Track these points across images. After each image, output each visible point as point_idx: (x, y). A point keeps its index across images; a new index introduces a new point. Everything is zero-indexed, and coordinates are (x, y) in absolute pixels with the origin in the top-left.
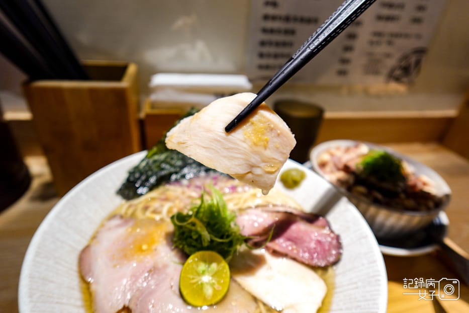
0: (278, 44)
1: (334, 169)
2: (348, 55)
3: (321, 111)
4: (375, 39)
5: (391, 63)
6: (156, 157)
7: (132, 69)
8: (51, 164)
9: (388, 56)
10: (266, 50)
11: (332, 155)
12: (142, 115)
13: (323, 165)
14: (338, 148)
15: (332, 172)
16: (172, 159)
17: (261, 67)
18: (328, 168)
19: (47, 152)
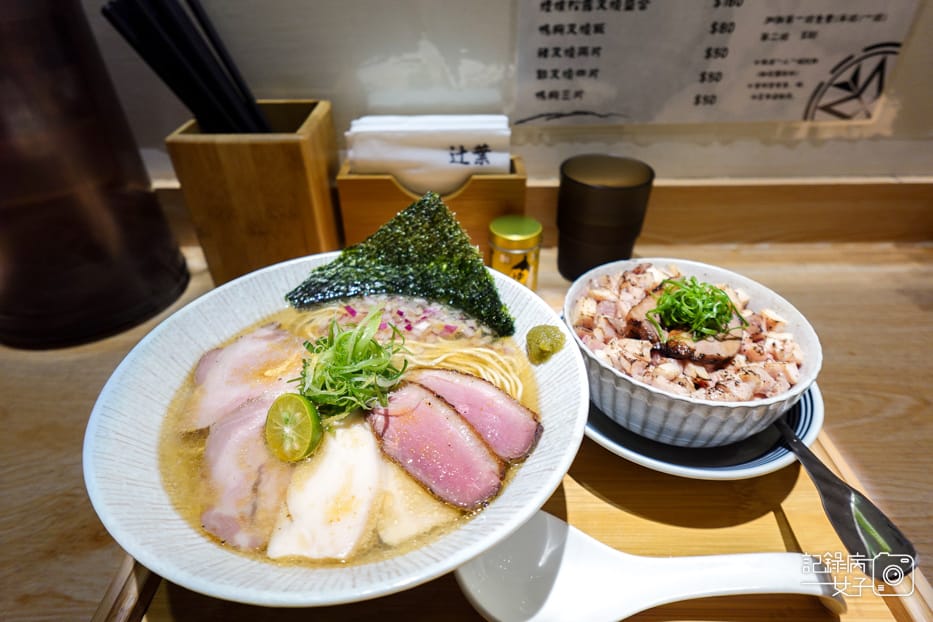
0: (570, 52)
3: (651, 177)
4: (774, 29)
5: (816, 75)
7: (321, 110)
9: (805, 61)
10: (549, 64)
17: (541, 95)
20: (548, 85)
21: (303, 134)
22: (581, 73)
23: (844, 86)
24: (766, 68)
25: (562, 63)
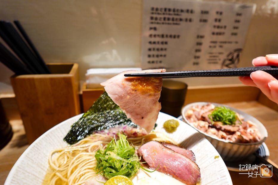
0: (158, 50)
1: (196, 119)
2: (198, 54)
3: (186, 86)
4: (212, 45)
5: (223, 57)
6: (89, 117)
7: (75, 66)
8: (24, 124)
9: (221, 53)
10: (152, 53)
11: (194, 111)
12: (81, 93)
13: (189, 117)
14: (197, 107)
15: (195, 121)
16: (99, 117)
17: (149, 62)
18: (192, 119)
19: (23, 117)
20: (151, 59)
21: (71, 75)
22: (161, 56)
23: (230, 60)
24: (212, 55)
25: (156, 53)
